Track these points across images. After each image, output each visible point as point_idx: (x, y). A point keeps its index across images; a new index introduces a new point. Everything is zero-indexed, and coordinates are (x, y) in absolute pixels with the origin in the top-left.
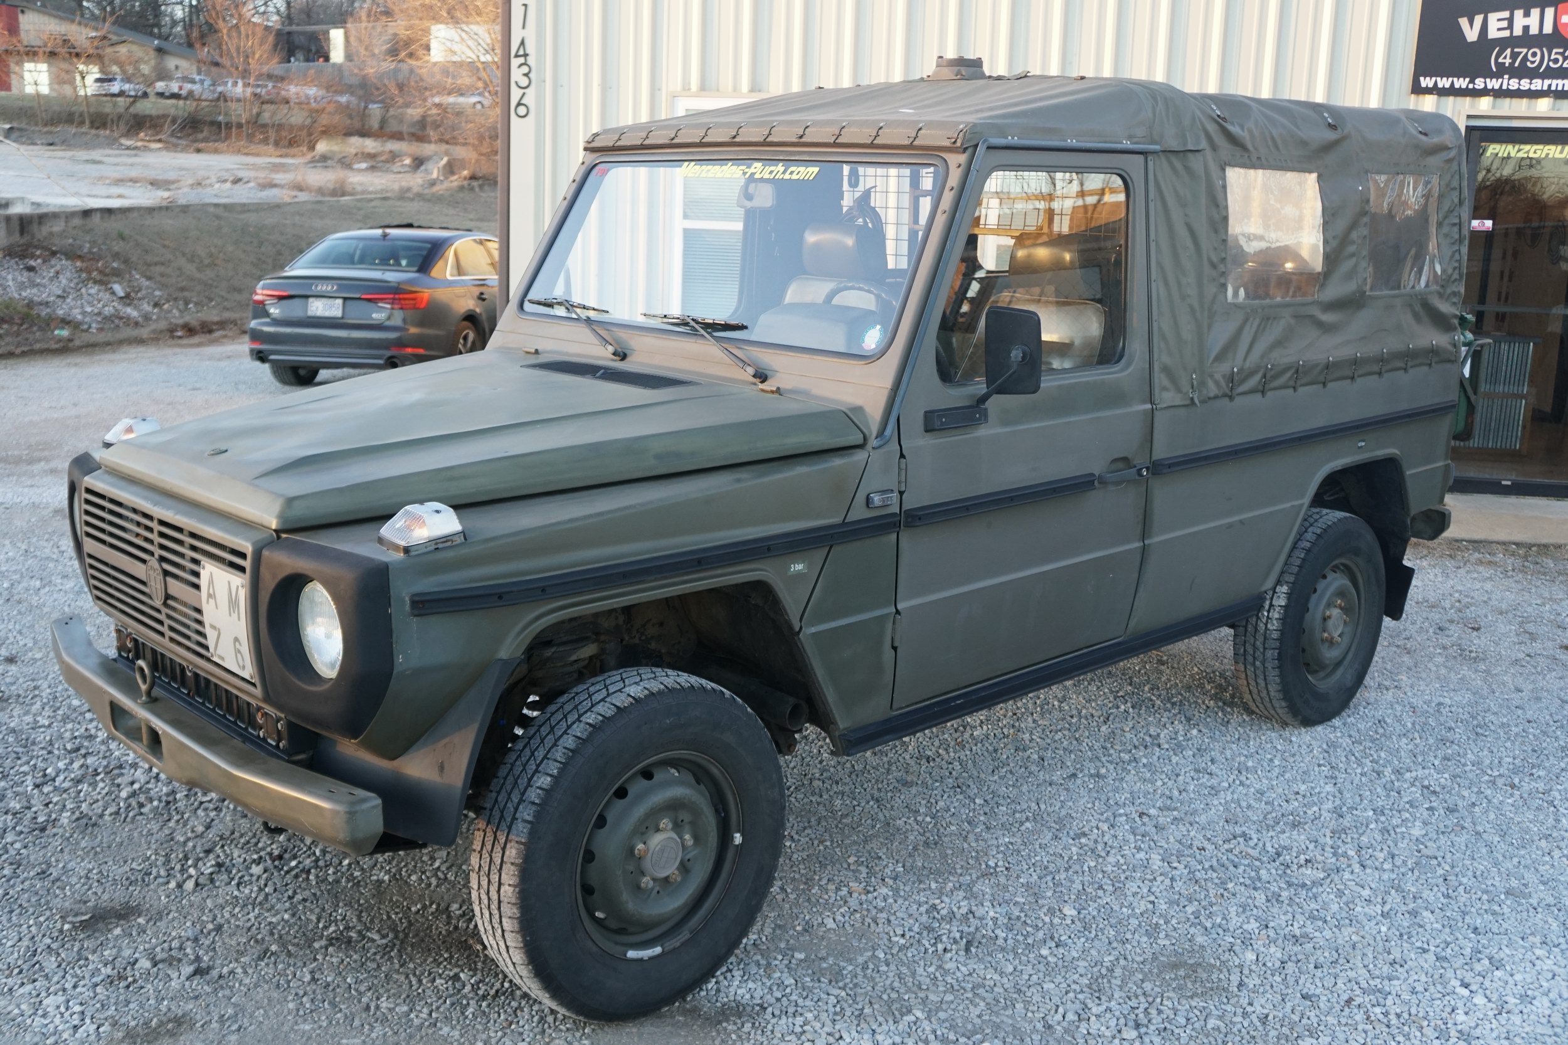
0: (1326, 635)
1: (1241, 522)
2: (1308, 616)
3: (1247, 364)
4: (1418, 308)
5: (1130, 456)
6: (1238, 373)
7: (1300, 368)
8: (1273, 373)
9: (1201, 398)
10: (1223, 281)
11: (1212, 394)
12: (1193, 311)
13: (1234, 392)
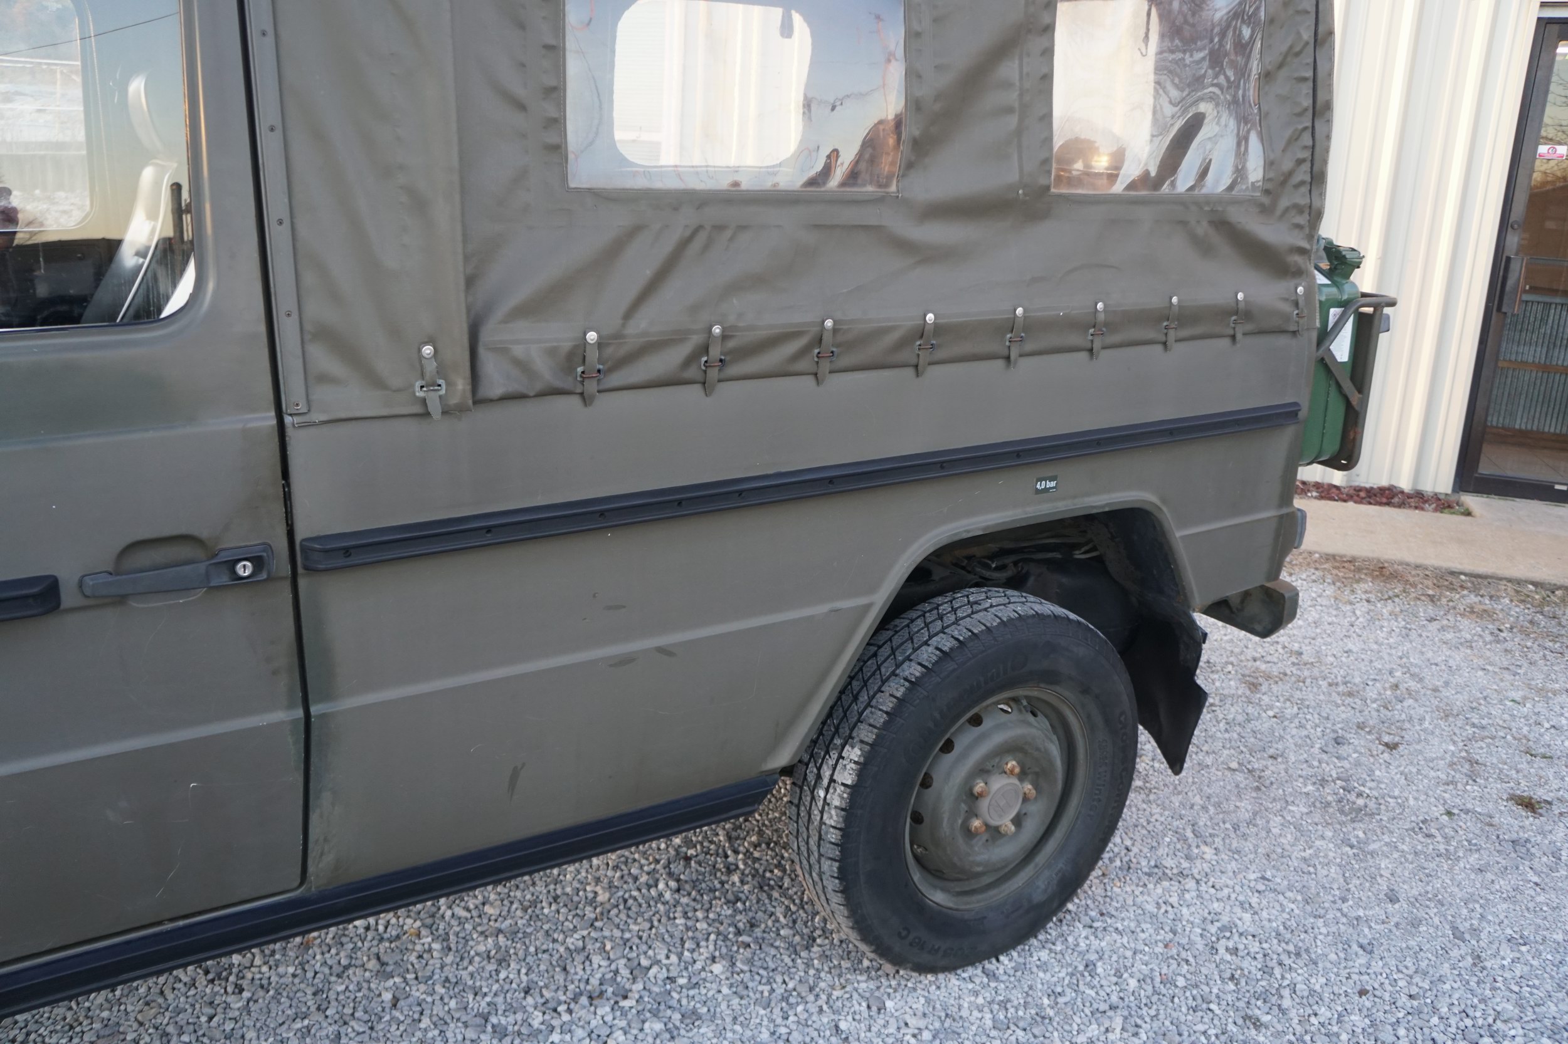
0: (977, 823)
1: (660, 650)
2: (930, 793)
3: (645, 323)
4: (1203, 229)
6: (600, 345)
7: (827, 338)
8: (731, 344)
9: (454, 401)
10: (552, 138)
11: (497, 391)
12: (419, 205)
13: (591, 387)
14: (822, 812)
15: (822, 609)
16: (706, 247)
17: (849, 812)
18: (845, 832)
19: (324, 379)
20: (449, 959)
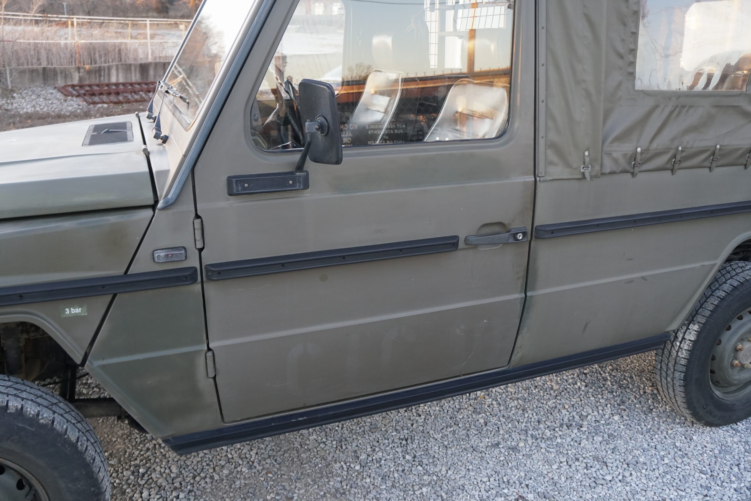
0: (736, 362)
1: (643, 278)
2: (719, 348)
3: (654, 145)
5: (506, 222)
6: (642, 153)
7: (717, 152)
8: (684, 154)
9: (594, 173)
10: (630, 70)
11: (608, 170)
12: (588, 95)
13: (637, 170)
14: (677, 352)
15: (698, 265)
16: (678, 115)
17: (691, 352)
18: (689, 360)
19: (551, 163)
20: (502, 408)
